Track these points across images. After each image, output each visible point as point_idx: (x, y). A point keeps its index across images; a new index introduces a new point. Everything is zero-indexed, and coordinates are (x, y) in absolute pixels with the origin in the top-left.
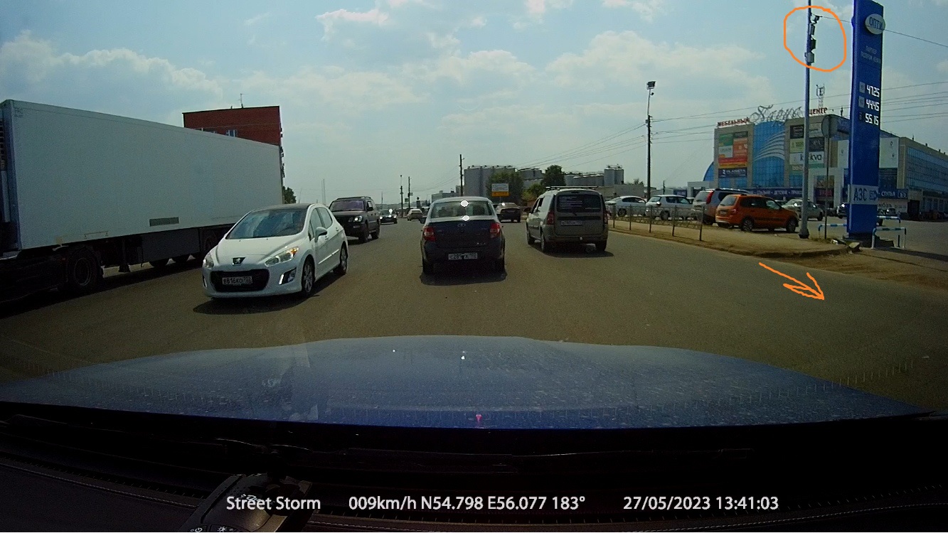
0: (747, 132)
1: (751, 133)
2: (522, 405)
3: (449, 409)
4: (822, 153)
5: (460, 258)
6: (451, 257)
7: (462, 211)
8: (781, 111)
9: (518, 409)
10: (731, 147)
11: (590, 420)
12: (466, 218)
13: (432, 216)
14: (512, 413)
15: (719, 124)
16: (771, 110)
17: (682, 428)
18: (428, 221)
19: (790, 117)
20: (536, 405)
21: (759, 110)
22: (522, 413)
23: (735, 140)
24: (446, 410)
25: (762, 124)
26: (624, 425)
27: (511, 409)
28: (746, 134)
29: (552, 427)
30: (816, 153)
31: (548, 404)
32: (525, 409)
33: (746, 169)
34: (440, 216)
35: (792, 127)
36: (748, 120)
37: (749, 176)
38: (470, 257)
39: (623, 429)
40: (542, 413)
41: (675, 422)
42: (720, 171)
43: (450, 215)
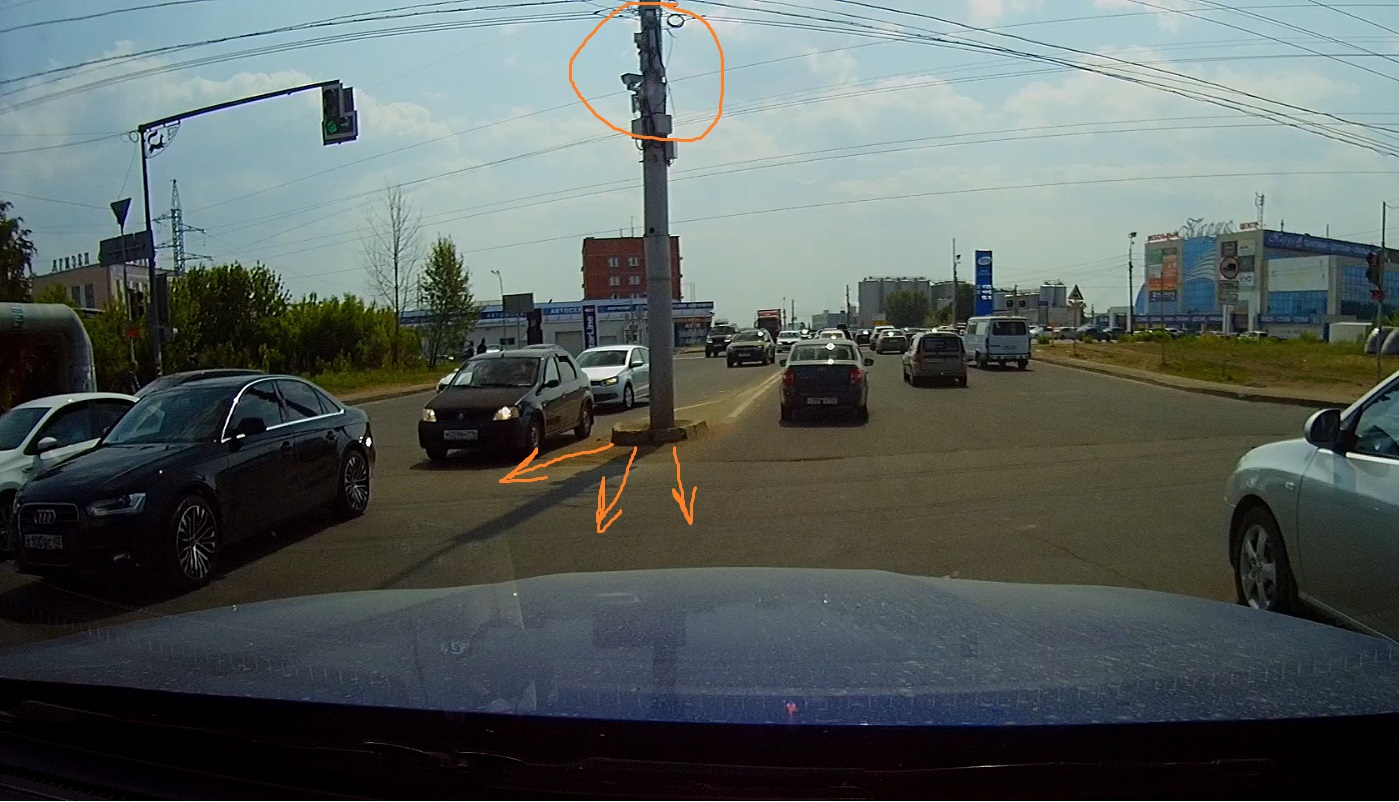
0: (1175, 249)
1: (1180, 249)
2: (881, 686)
3: (758, 692)
4: (1252, 274)
5: (819, 403)
6: (810, 401)
7: (826, 354)
8: (1212, 224)
9: (874, 692)
10: (1160, 265)
11: (993, 710)
12: (831, 362)
13: (794, 358)
14: (863, 699)
15: (1150, 238)
16: (1202, 223)
17: (1150, 724)
18: (788, 364)
19: (1222, 232)
20: (904, 685)
21: (1190, 225)
22: (881, 698)
23: (1165, 258)
24: (752, 693)
25: (1191, 239)
26: (1053, 719)
27: (861, 691)
28: (1175, 251)
29: (930, 722)
30: (1246, 275)
31: (925, 684)
32: (885, 692)
33: (1175, 291)
34: (802, 359)
35: (1223, 244)
36: (1176, 234)
37: (1179, 299)
38: (829, 402)
39: (1051, 727)
40: (915, 699)
41: (1138, 715)
42: (1151, 293)
43: (812, 358)
